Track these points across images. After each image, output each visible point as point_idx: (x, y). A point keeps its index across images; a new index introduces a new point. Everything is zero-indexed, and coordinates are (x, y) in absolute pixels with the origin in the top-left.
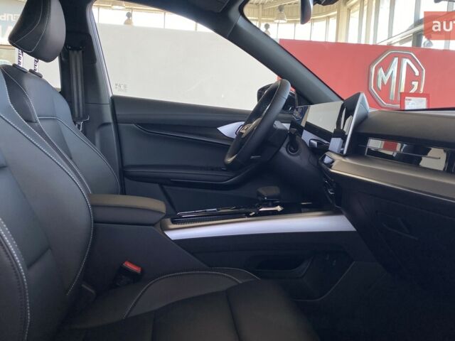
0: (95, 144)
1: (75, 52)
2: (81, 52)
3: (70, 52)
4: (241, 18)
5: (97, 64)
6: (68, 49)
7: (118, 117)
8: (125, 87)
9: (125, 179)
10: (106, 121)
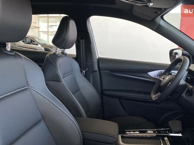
0: (90, 82)
1: (82, 40)
2: (84, 40)
3: (80, 40)
4: (162, 20)
5: (91, 45)
6: (79, 39)
7: (100, 68)
8: (104, 53)
9: (103, 95)
10: (95, 70)
